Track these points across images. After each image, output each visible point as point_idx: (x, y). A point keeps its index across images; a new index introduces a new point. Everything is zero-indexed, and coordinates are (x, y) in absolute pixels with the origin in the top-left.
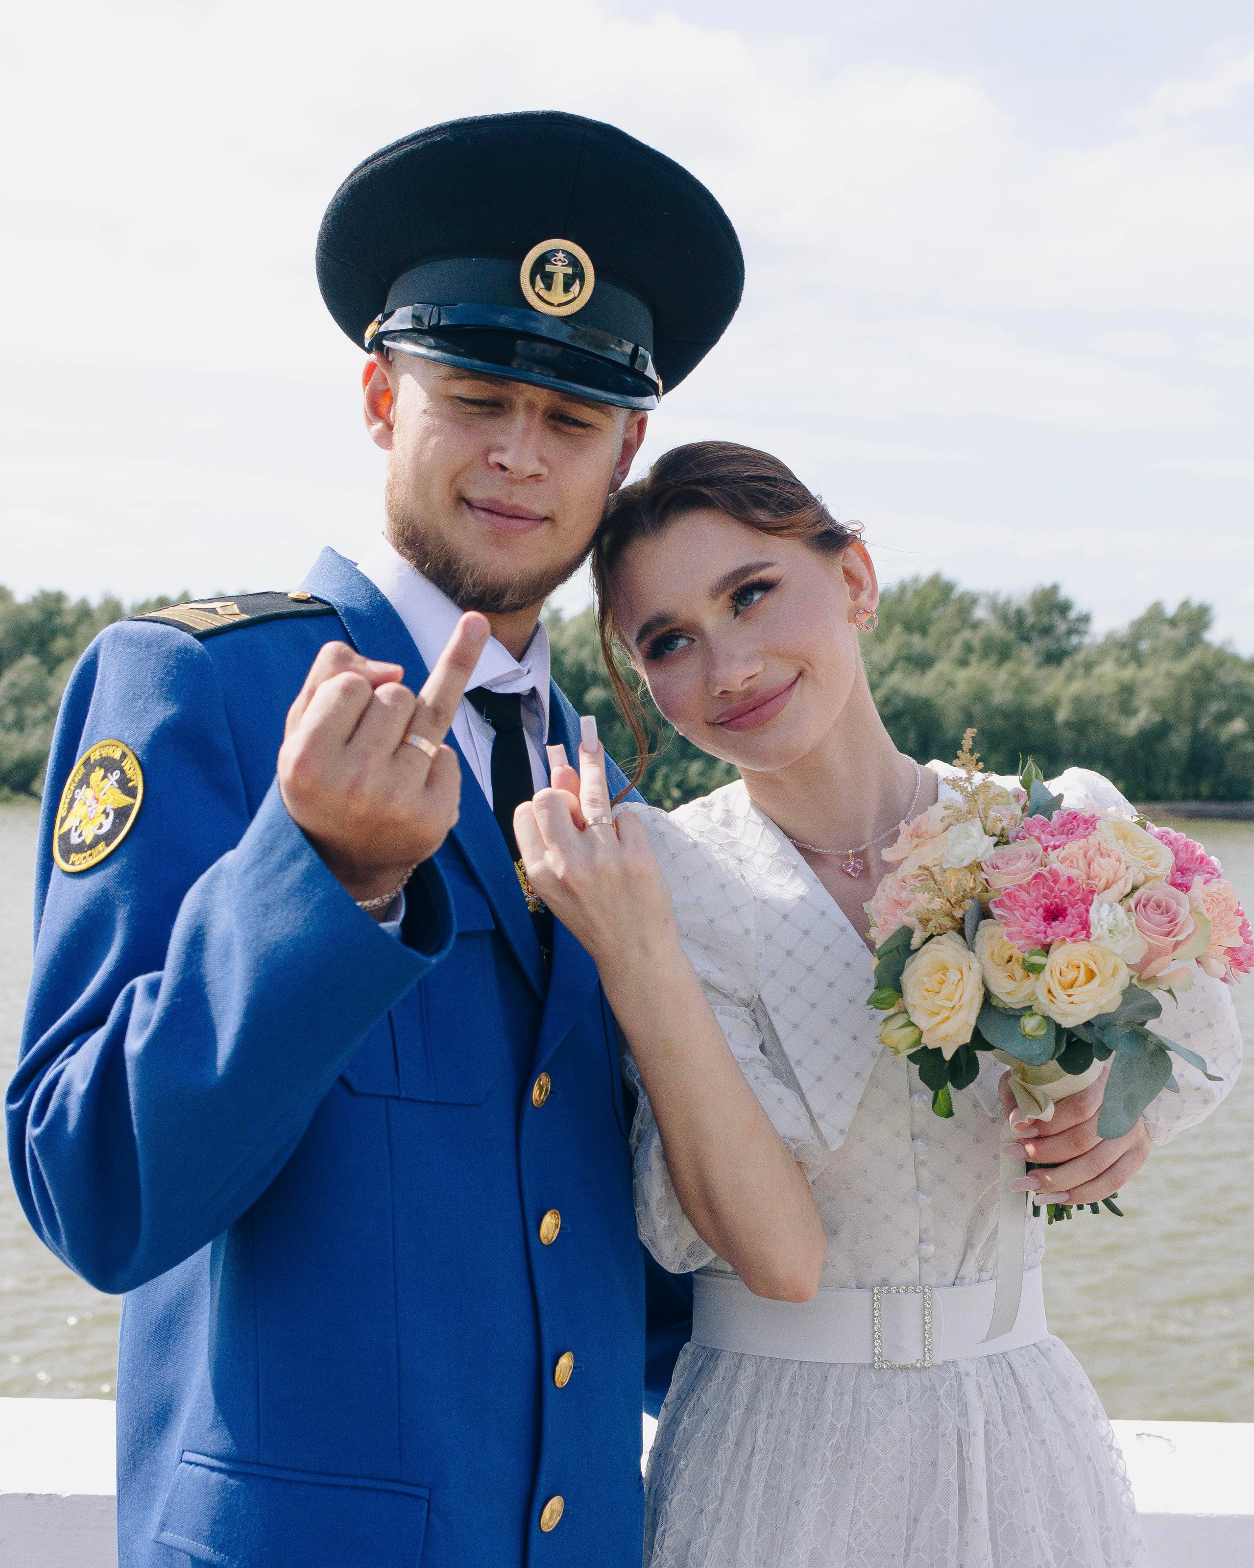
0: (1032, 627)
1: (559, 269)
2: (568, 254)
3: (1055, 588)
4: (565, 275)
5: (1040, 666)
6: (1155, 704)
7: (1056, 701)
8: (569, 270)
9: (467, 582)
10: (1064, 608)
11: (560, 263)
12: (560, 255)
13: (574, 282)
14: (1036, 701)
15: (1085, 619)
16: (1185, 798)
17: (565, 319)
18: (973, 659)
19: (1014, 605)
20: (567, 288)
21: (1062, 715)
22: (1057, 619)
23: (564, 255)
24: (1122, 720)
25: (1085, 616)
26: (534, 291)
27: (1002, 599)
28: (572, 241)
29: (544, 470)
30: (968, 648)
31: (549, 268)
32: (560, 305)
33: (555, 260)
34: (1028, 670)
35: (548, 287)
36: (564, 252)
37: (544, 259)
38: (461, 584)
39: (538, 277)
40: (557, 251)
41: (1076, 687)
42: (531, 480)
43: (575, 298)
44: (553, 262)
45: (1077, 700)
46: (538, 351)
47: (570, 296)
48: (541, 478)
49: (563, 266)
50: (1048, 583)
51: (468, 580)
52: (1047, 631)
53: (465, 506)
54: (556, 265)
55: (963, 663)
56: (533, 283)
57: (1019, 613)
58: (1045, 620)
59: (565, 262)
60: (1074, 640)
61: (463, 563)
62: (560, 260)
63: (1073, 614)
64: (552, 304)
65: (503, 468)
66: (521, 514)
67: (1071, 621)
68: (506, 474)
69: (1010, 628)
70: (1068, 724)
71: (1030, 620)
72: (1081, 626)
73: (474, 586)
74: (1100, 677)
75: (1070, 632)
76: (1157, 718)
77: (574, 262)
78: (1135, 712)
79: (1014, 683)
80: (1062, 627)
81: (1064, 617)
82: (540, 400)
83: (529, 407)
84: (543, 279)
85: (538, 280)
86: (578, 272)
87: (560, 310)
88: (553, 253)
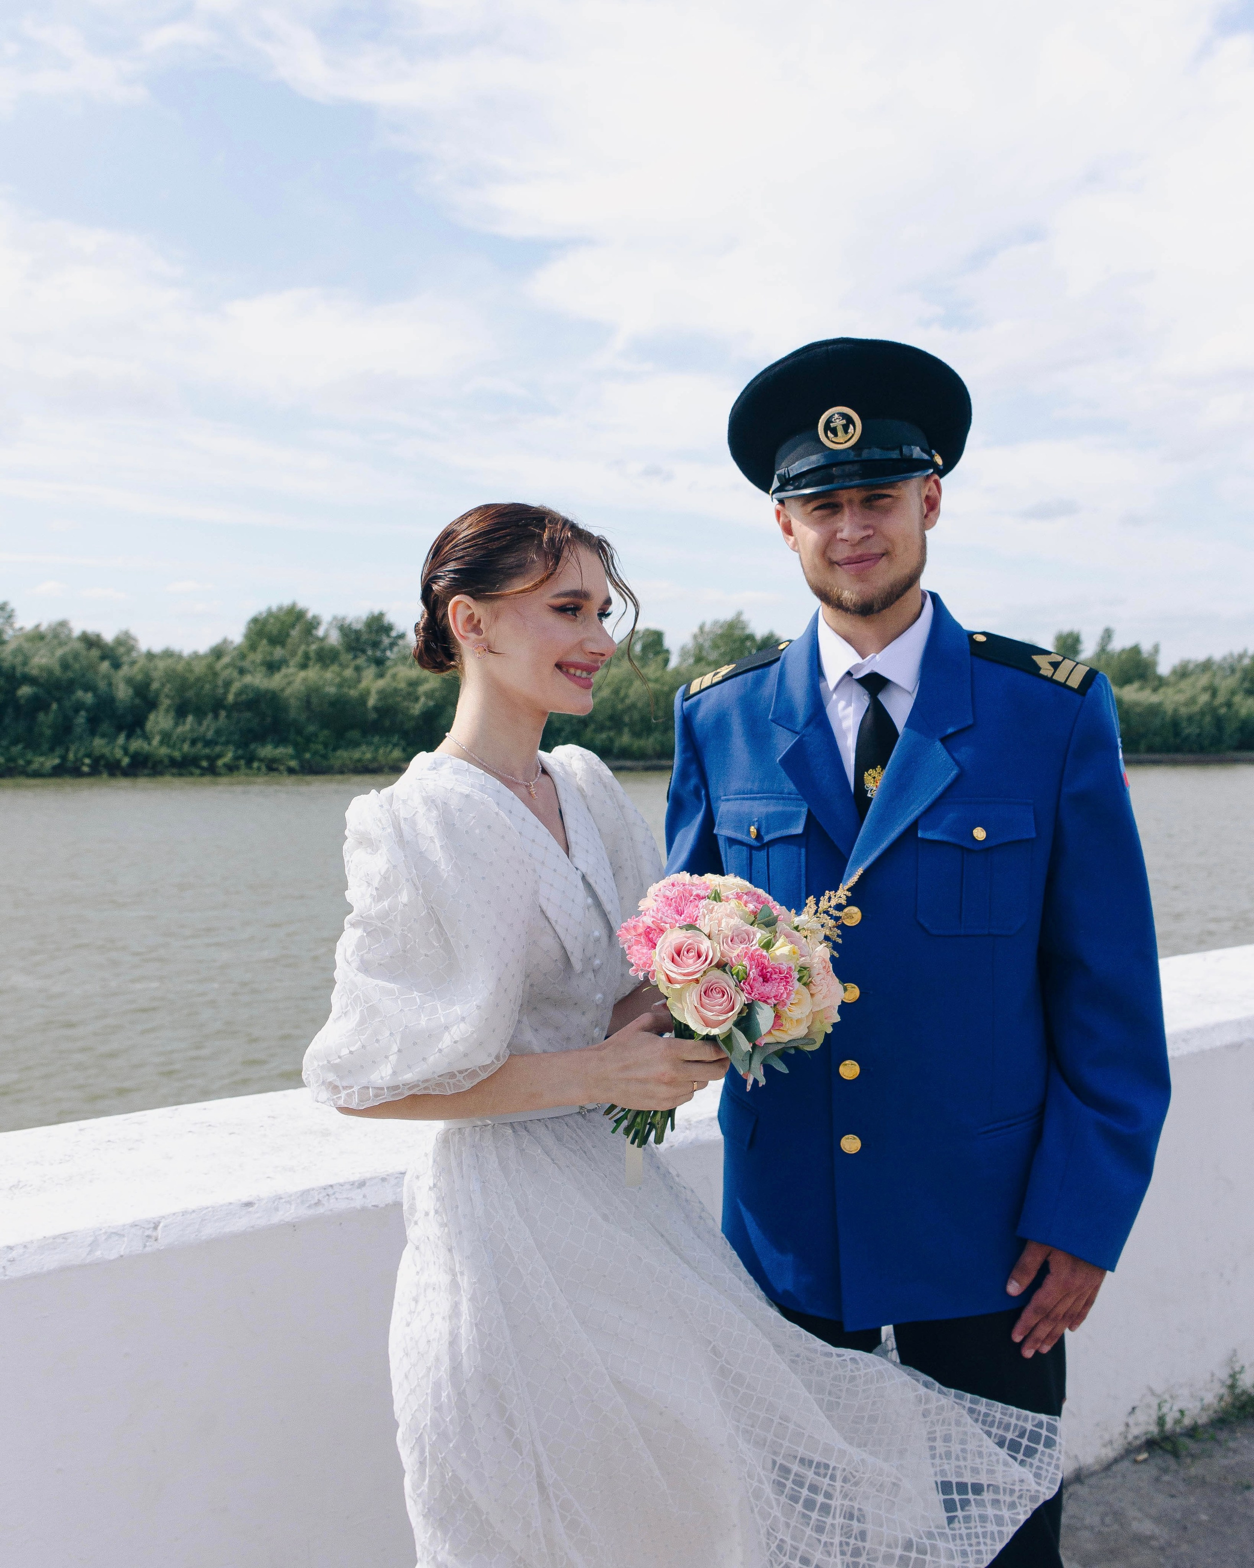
0: (366, 642)
1: (838, 423)
2: (840, 413)
3: (381, 615)
4: (843, 425)
6: (429, 695)
7: (366, 693)
8: (844, 422)
10: (388, 628)
11: (838, 420)
12: (836, 416)
13: (849, 427)
14: (353, 693)
15: (403, 636)
17: (852, 448)
18: (311, 663)
20: (846, 432)
21: (371, 702)
22: (383, 636)
23: (838, 415)
26: (829, 440)
27: (348, 622)
28: (840, 406)
29: (870, 532)
30: (308, 657)
31: (832, 425)
32: (846, 442)
33: (834, 419)
34: (349, 672)
35: (836, 435)
36: (838, 413)
37: (829, 421)
39: (829, 432)
40: (834, 415)
41: (381, 683)
43: (853, 435)
44: (834, 421)
45: (383, 694)
46: (847, 470)
47: (850, 435)
48: (870, 536)
49: (840, 421)
50: (376, 612)
52: (376, 645)
54: (836, 421)
55: (304, 666)
56: (827, 437)
57: (357, 632)
58: (375, 637)
59: (840, 418)
62: (837, 418)
63: (394, 634)
64: (842, 443)
65: (845, 540)
67: (393, 637)
68: (848, 543)
69: (347, 642)
70: (376, 709)
71: (365, 637)
74: (395, 675)
75: (392, 645)
76: (431, 703)
77: (844, 416)
78: (417, 699)
79: (338, 680)
80: (386, 641)
81: (388, 636)
82: (856, 495)
83: (850, 502)
84: (832, 432)
85: (829, 434)
86: (850, 421)
87: (846, 444)
88: (832, 417)
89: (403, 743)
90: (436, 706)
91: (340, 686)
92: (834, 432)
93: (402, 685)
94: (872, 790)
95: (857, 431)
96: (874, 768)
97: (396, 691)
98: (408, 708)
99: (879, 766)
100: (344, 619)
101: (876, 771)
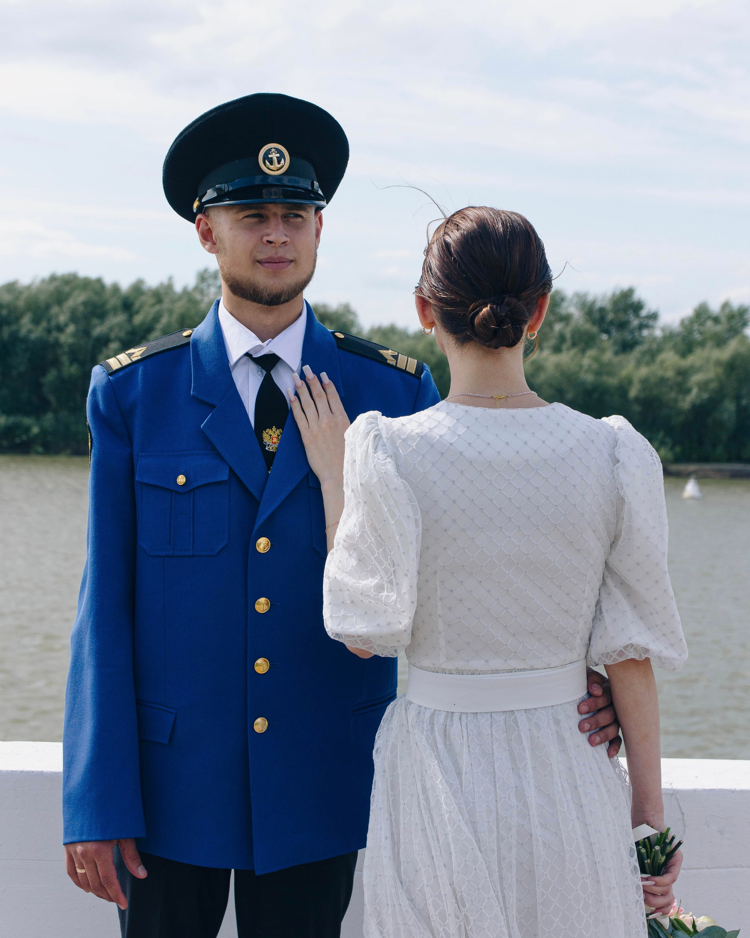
0: (612, 323)
1: (274, 156)
2: (276, 149)
3: (631, 291)
4: (277, 157)
5: (616, 353)
6: (703, 386)
7: (629, 381)
8: (278, 155)
9: (265, 295)
10: (637, 307)
11: (274, 153)
12: (273, 150)
13: (281, 159)
14: (612, 381)
15: (654, 316)
16: (729, 460)
17: (281, 176)
18: (565, 347)
19: (599, 304)
21: (633, 392)
22: (632, 317)
23: (274, 150)
24: (680, 397)
25: (654, 314)
26: (266, 167)
27: (590, 298)
28: (276, 143)
29: (288, 239)
30: (562, 338)
31: (270, 156)
32: (277, 170)
33: (271, 152)
34: (608, 356)
35: (271, 164)
36: (274, 148)
37: (268, 152)
38: (262, 297)
39: (266, 160)
40: (272, 148)
41: (644, 371)
42: (283, 245)
43: (283, 166)
44: (271, 153)
45: (645, 381)
47: (281, 165)
48: (287, 243)
49: (275, 154)
50: (625, 286)
51: (265, 294)
52: (623, 325)
53: (258, 264)
54: (272, 154)
55: (557, 350)
56: (265, 163)
57: (602, 310)
58: (622, 317)
59: (276, 152)
60: (645, 332)
61: (261, 287)
62: (274, 152)
63: (644, 313)
64: (275, 171)
65: (270, 242)
66: (282, 260)
67: (643, 318)
68: (272, 245)
69: (594, 323)
70: (637, 400)
71: (610, 316)
72: (651, 322)
73: (268, 296)
74: (662, 362)
75: (641, 327)
76: (705, 396)
77: (278, 151)
78: (688, 391)
79: (595, 366)
80: (635, 323)
81: (637, 315)
82: (279, 210)
83: (275, 214)
84: (269, 162)
85: (268, 163)
86: (282, 156)
87: (277, 172)
88: (270, 150)
89: (668, 440)
90: (711, 400)
91: (598, 373)
92: (271, 162)
93: (670, 374)
94: (269, 444)
95: (286, 163)
96: (271, 428)
97: (663, 381)
98: (676, 401)
99: (274, 427)
100: (586, 295)
101: (272, 430)
